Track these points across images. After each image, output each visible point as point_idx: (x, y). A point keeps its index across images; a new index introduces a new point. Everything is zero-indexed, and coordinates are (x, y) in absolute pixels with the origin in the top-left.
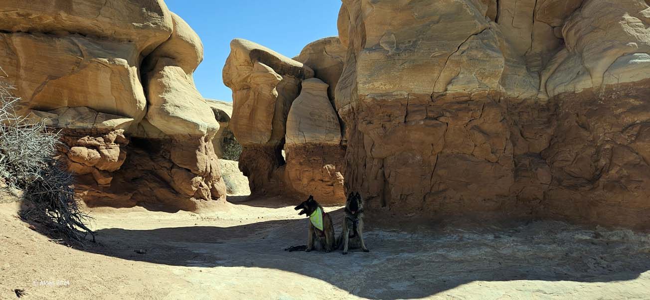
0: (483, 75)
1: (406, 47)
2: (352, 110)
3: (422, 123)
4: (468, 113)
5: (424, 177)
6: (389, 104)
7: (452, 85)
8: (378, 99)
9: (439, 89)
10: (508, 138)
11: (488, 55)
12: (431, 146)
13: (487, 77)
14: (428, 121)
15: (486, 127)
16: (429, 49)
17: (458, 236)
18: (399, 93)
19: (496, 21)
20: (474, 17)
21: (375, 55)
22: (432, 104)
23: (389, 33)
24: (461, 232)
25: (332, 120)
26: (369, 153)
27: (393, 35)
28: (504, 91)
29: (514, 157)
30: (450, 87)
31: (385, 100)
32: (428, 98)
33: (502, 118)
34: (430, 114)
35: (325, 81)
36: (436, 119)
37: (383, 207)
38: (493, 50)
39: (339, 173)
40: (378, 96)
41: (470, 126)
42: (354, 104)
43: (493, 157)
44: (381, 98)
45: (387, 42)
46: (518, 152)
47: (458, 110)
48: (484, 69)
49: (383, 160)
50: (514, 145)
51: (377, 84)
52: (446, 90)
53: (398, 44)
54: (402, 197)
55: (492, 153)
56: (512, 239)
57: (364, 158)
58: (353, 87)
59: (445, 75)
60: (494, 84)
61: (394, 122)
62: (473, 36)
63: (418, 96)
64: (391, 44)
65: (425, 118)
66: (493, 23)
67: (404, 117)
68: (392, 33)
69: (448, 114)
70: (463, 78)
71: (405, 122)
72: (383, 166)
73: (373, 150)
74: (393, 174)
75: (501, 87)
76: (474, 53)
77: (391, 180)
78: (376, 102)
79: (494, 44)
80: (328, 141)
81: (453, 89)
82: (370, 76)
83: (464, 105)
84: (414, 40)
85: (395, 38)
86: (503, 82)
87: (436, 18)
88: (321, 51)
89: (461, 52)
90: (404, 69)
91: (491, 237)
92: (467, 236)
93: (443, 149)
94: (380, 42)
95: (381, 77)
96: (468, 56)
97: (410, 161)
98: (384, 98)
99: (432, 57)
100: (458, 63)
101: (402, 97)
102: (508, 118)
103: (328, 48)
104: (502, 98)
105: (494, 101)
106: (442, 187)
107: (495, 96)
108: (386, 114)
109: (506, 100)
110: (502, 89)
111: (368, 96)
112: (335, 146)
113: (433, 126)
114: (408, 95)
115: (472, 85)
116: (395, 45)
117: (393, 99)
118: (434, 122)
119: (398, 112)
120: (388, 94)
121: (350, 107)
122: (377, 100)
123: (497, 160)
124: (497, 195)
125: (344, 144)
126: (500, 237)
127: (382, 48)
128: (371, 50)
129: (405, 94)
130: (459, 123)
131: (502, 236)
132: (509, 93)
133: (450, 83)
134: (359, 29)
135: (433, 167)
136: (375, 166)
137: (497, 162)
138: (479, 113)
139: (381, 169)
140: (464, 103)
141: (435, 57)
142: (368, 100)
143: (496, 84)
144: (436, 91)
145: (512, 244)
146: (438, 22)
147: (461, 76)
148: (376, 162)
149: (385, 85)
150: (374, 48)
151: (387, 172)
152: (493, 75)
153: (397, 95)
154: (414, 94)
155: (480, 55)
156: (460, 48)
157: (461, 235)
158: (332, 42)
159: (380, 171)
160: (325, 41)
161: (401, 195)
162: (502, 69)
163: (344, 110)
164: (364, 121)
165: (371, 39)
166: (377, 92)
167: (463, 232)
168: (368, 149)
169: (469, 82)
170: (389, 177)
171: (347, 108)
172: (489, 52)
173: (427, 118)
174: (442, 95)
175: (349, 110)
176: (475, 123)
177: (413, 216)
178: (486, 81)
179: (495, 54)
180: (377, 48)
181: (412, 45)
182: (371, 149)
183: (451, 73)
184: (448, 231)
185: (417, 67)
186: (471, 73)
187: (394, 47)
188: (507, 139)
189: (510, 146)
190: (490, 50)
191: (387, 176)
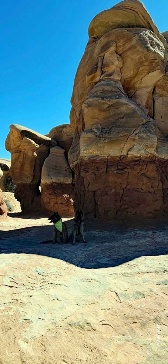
0: (147, 147)
1: (106, 131)
2: (77, 165)
3: (115, 172)
4: (139, 166)
5: (116, 201)
6: (98, 162)
7: (131, 151)
8: (92, 159)
9: (124, 153)
10: (160, 179)
11: (149, 136)
12: (120, 184)
13: (149, 147)
14: (118, 171)
15: (148, 174)
16: (118, 132)
17: (134, 233)
18: (103, 155)
19: (153, 118)
20: (142, 116)
21: (90, 135)
22: (120, 161)
23: (97, 123)
24: (135, 230)
25: (67, 169)
26: (86, 189)
27: (99, 125)
28: (157, 155)
29: (162, 190)
30: (129, 153)
31: (95, 159)
32: (118, 159)
33: (157, 169)
34: (119, 167)
35: (63, 148)
36: (122, 170)
37: (95, 218)
38: (152, 134)
39: (71, 199)
40: (91, 157)
41: (140, 174)
42: (79, 161)
43: (152, 190)
44: (93, 158)
45: (97, 128)
46: (165, 188)
47: (133, 165)
48: (147, 143)
49: (94, 192)
50: (163, 183)
51: (91, 151)
52: (128, 154)
53: (102, 129)
54: (105, 212)
55: (152, 188)
56: (161, 233)
57: (84, 191)
58: (78, 152)
59: (127, 146)
60: (152, 151)
61: (100, 172)
62: (141, 126)
63: (113, 158)
64: (98, 129)
65: (116, 169)
66: (151, 119)
67: (105, 168)
68: (99, 123)
69: (129, 167)
70: (136, 148)
71: (106, 171)
72: (94, 196)
73: (89, 187)
74: (100, 200)
75: (156, 153)
76: (142, 134)
77: (99, 203)
78: (90, 161)
79: (152, 130)
80: (65, 181)
81: (131, 154)
82: (87, 146)
83: (137, 163)
84: (111, 127)
85: (100, 126)
86: (157, 150)
87: (122, 116)
88: (61, 132)
89: (135, 134)
90: (105, 143)
91: (151, 232)
92: (138, 232)
93: (126, 186)
94: (93, 128)
95: (93, 147)
96: (139, 136)
97: (109, 193)
98: (94, 158)
99: (120, 136)
100: (134, 140)
101: (105, 158)
102: (159, 169)
103: (65, 130)
104: (156, 159)
105: (152, 160)
106: (126, 206)
107: (153, 157)
108: (96, 167)
109: (158, 160)
110: (156, 154)
111: (86, 157)
112: (69, 184)
113: (121, 173)
114: (108, 157)
115: (141, 152)
116: (100, 130)
117: (99, 159)
118: (121, 171)
119: (102, 166)
120: (97, 156)
121: (77, 163)
122: (91, 160)
123: (154, 192)
124: (154, 210)
125: (74, 183)
126: (156, 233)
127: (93, 131)
128: (87, 132)
129: (106, 156)
130: (135, 172)
131: (156, 232)
132: (160, 156)
133: (129, 150)
134: (81, 120)
135: (121, 196)
136: (90, 195)
137: (154, 193)
138: (145, 167)
139: (93, 197)
140: (137, 161)
141: (121, 136)
142: (86, 159)
143: (153, 151)
144: (122, 155)
145: (162, 236)
146: (123, 118)
147: (135, 147)
148: (90, 193)
149: (95, 151)
150: (89, 131)
151: (97, 199)
152: (151, 146)
153: (102, 157)
154: (111, 157)
155: (145, 136)
156: (135, 132)
157: (135, 232)
158: (67, 126)
159: (93, 198)
160: (63, 126)
161: (104, 211)
162: (156, 144)
163: (73, 164)
164: (84, 171)
165: (88, 126)
166: (91, 155)
167: (137, 230)
168: (86, 187)
169: (139, 150)
170: (98, 201)
171: (75, 163)
172: (149, 134)
173: (118, 169)
174: (126, 157)
175: (76, 165)
176: (142, 172)
177: (111, 222)
178: (148, 150)
179: (152, 136)
180: (91, 131)
181: (109, 130)
182: (88, 186)
183: (130, 145)
184: (129, 230)
185: (113, 142)
186: (140, 145)
187: (100, 131)
188: (159, 181)
189: (161, 184)
190: (150, 133)
191: (96, 201)
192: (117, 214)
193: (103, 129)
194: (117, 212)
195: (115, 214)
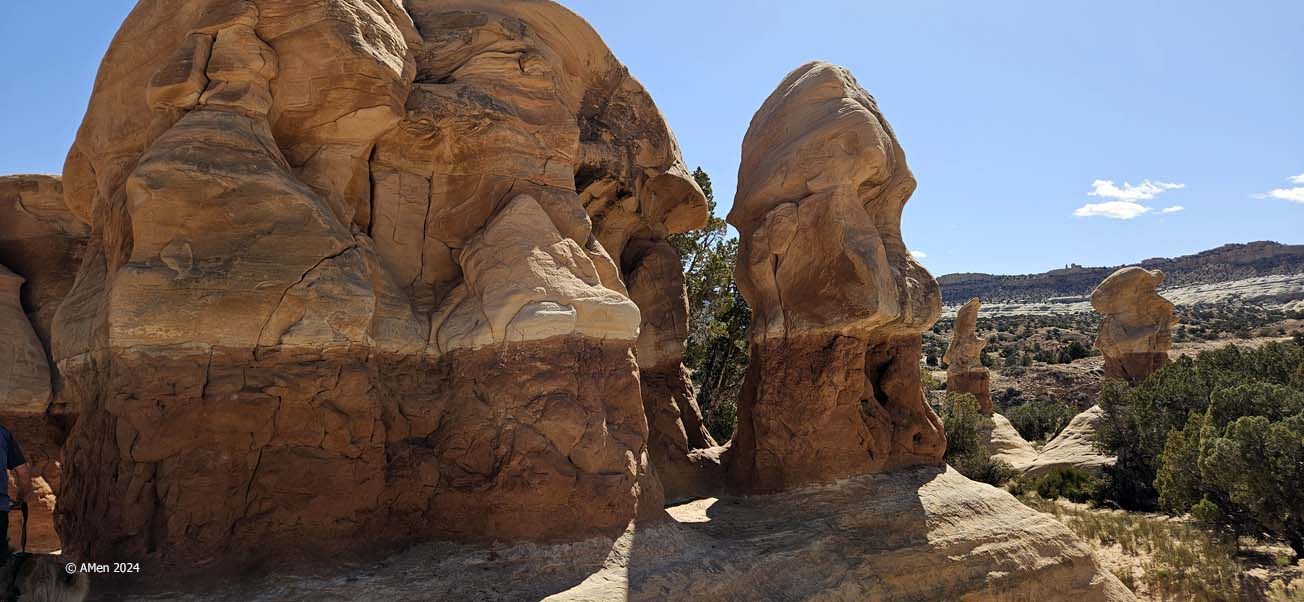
0: (340, 322)
1: (211, 268)
2: (91, 366)
3: (235, 397)
4: (315, 380)
5: (234, 491)
6: (175, 364)
7: (291, 336)
8: (153, 355)
9: (268, 339)
10: (378, 418)
11: (349, 292)
12: (249, 435)
13: (347, 325)
14: (247, 395)
15: (344, 402)
16: (253, 275)
18: (193, 345)
19: (369, 234)
20: (331, 232)
21: (150, 278)
22: (255, 365)
23: (179, 241)
24: (293, 580)
26: (125, 454)
27: (187, 245)
28: (374, 344)
29: (386, 447)
30: (286, 339)
31: (164, 357)
32: (248, 355)
33: (370, 387)
34: (251, 383)
35: (15, 269)
36: (261, 390)
38: (359, 285)
40: (149, 350)
41: (317, 402)
42: (99, 356)
43: (353, 450)
44: (158, 354)
45: (177, 257)
46: (394, 438)
47: (298, 375)
48: (344, 313)
49: (155, 467)
50: (388, 427)
51: (149, 330)
52: (281, 343)
53: (196, 260)
54: (190, 531)
55: (352, 443)
56: (373, 580)
57: (116, 461)
58: (98, 322)
59: (279, 319)
60: (359, 336)
61: (181, 397)
62: (326, 261)
63: (230, 352)
64: (182, 259)
65: (241, 387)
66: (363, 239)
67: (201, 387)
68: (185, 242)
69: (282, 383)
70: (308, 325)
71: (203, 395)
72: (154, 476)
73: (136, 447)
74: (174, 489)
75: (370, 339)
76: (328, 286)
77: (170, 501)
78: (147, 362)
79: (359, 274)
80: (15, 406)
81: (291, 343)
82: (138, 314)
83: (309, 368)
84: (226, 257)
85: (190, 250)
86: (374, 332)
87: (267, 226)
88: (12, 201)
89: (307, 284)
90: (204, 305)
91: (341, 581)
92: (302, 585)
93: (271, 441)
94: (162, 255)
95: (159, 318)
96: (317, 291)
97: (210, 465)
98: (163, 354)
99: (259, 288)
100: (302, 301)
101: (201, 353)
102: (379, 386)
103: (28, 197)
104: (371, 356)
105: (358, 361)
106: (267, 505)
107: (360, 353)
108: (166, 381)
109: (378, 358)
110: (373, 343)
111: (132, 350)
112: (33, 418)
113: (252, 402)
114: (212, 348)
115: (323, 337)
116: (191, 263)
117: (181, 355)
118: (257, 395)
119: (190, 379)
120: (171, 347)
121: (89, 360)
122: (150, 359)
123: (359, 454)
124: (356, 511)
125: (57, 411)
126: (357, 579)
127: (164, 266)
128: (141, 267)
129: (206, 347)
130: (301, 397)
131: (358, 577)
132: (383, 347)
133: (286, 331)
134: (117, 213)
135: (251, 474)
136: (139, 476)
137: (359, 458)
138: (333, 381)
139: (150, 481)
140: (312, 364)
141: (263, 289)
142: (132, 355)
143: (361, 336)
144: (262, 342)
145: (373, 588)
146: (269, 233)
147: (305, 322)
148: (140, 469)
149: (167, 331)
150: (148, 264)
151: (162, 487)
152: (356, 322)
153: (191, 349)
154: (223, 348)
155: (337, 291)
156: (306, 278)
157: (292, 585)
158: (40, 185)
159: (148, 486)
160: (22, 181)
161: (188, 527)
162: (371, 314)
163: (74, 364)
164: (119, 394)
165: (146, 239)
166: (151, 342)
167: (297, 580)
168: (125, 448)
169: (318, 332)
170: (165, 496)
171: (80, 360)
172: (352, 287)
173: (246, 389)
174: (274, 351)
175: (86, 365)
176: (325, 396)
177: (208, 563)
178: (346, 332)
179: (360, 291)
180: (155, 264)
181: (222, 267)
182: (133, 445)
183: (291, 317)
184: (272, 582)
185: (229, 304)
186: (323, 318)
187: (187, 267)
188: (375, 420)
189: (381, 429)
190: (353, 283)
191: (161, 494)
192: (233, 533)
193: (198, 261)
194: (233, 527)
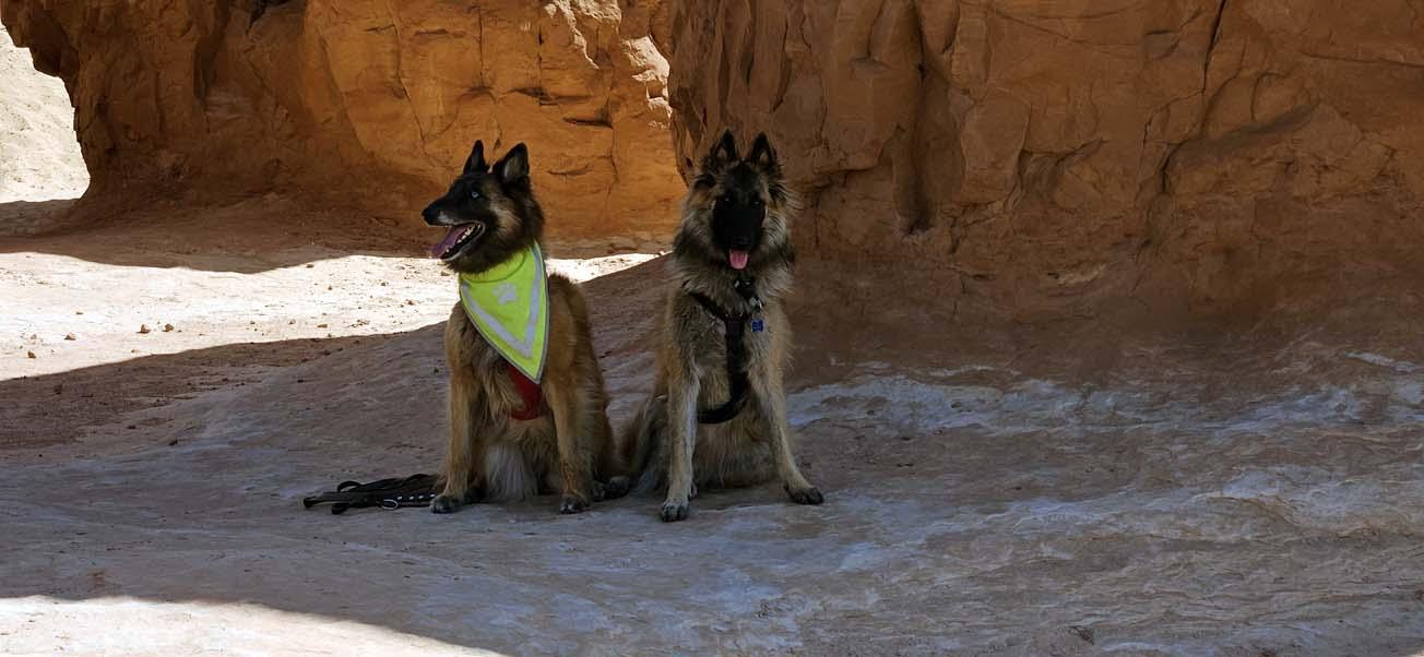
195: (1150, 193)
